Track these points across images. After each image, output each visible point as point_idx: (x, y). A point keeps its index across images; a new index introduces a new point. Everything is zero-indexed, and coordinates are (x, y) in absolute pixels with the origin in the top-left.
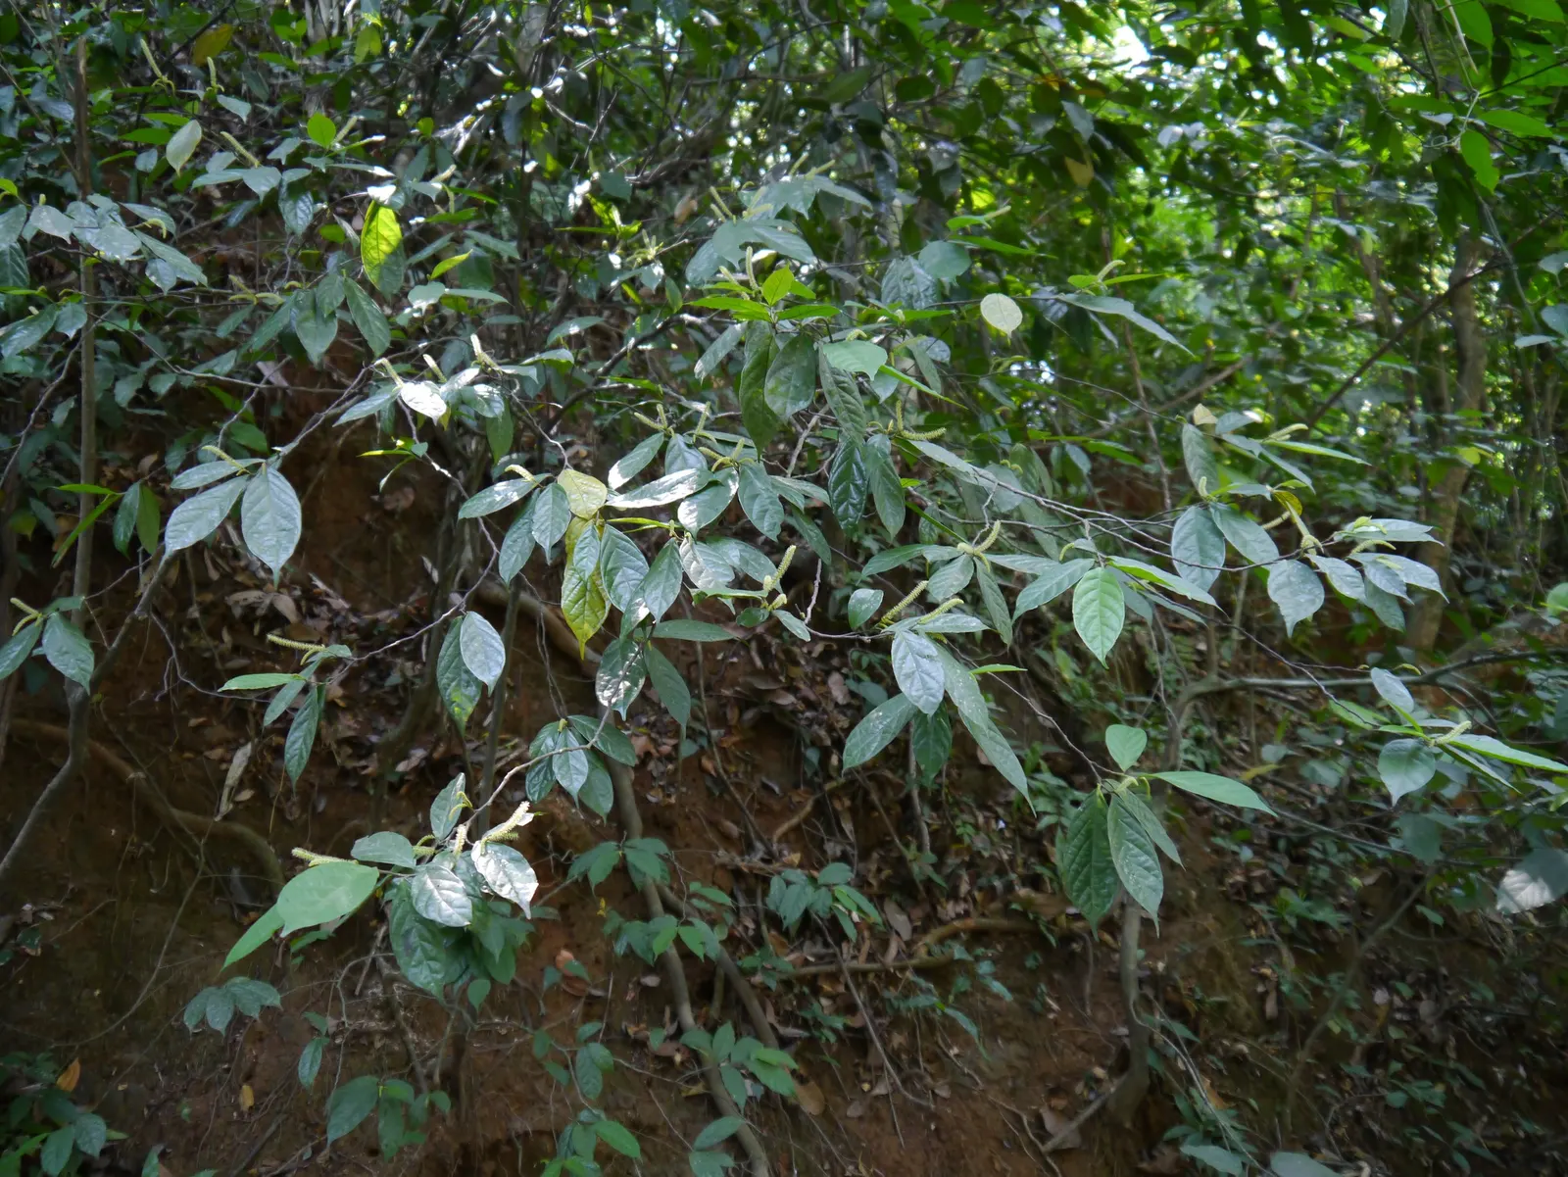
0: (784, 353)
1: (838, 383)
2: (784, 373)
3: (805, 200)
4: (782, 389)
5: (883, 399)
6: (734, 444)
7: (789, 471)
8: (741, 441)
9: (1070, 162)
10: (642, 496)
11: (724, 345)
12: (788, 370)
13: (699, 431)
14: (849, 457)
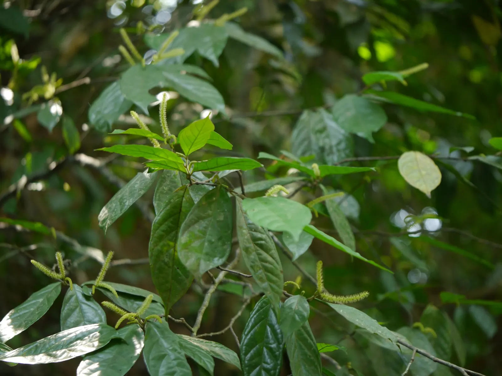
0: (199, 205)
1: (255, 240)
2: (197, 227)
3: (215, 46)
4: (196, 244)
5: (296, 256)
6: (142, 299)
7: (195, 329)
8: (150, 296)
9: (478, 22)
10: (36, 352)
11: (132, 194)
12: (203, 223)
13: (99, 282)
14: (263, 318)
